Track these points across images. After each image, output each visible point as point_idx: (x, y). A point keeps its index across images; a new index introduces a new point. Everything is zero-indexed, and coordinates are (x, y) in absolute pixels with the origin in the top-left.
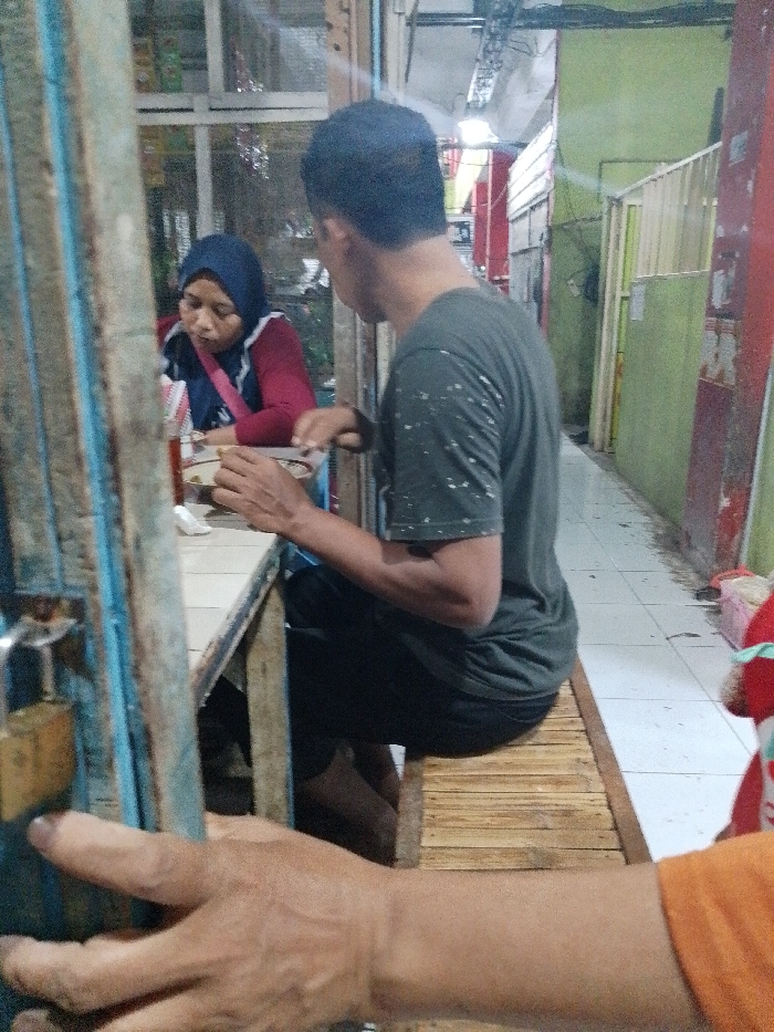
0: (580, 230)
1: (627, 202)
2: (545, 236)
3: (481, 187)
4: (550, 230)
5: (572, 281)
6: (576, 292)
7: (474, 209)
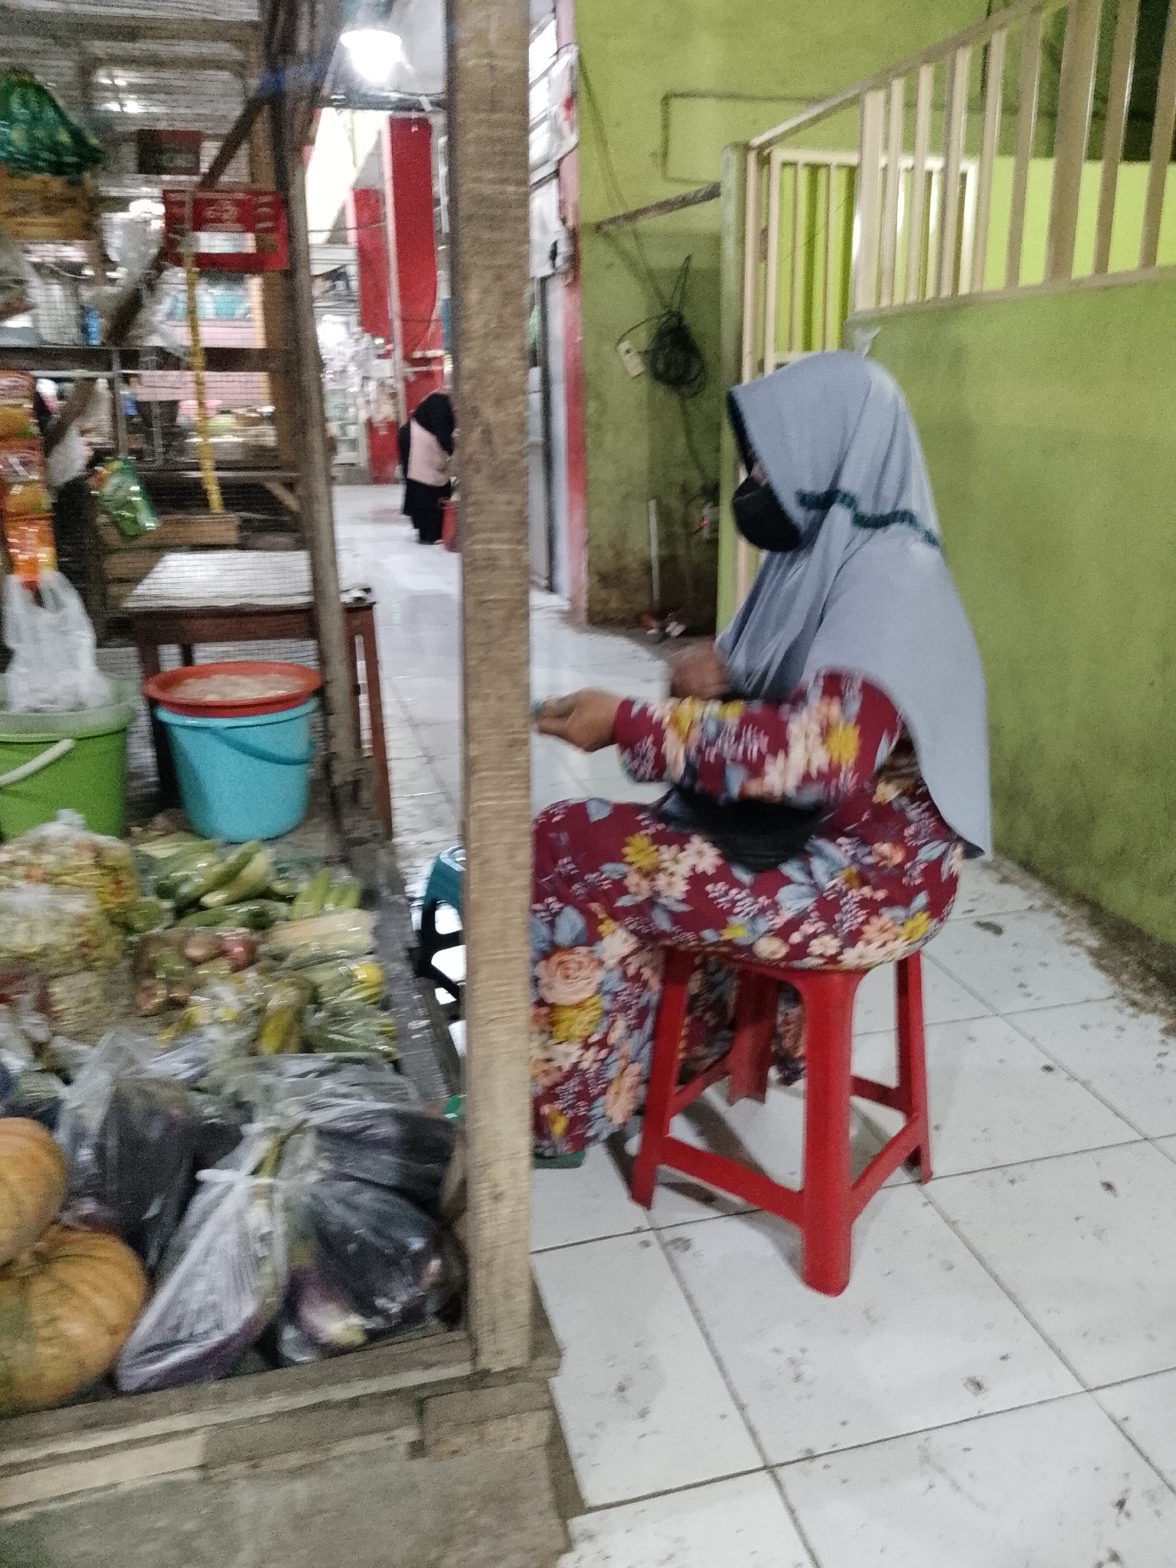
0: (637, 235)
1: (779, 155)
2: (563, 249)
3: (366, 199)
4: (574, 236)
5: (625, 345)
6: (635, 365)
7: (352, 236)
